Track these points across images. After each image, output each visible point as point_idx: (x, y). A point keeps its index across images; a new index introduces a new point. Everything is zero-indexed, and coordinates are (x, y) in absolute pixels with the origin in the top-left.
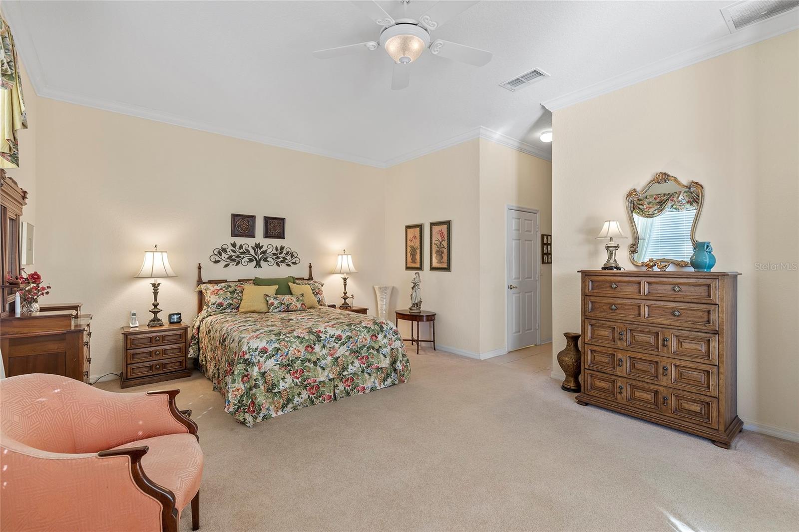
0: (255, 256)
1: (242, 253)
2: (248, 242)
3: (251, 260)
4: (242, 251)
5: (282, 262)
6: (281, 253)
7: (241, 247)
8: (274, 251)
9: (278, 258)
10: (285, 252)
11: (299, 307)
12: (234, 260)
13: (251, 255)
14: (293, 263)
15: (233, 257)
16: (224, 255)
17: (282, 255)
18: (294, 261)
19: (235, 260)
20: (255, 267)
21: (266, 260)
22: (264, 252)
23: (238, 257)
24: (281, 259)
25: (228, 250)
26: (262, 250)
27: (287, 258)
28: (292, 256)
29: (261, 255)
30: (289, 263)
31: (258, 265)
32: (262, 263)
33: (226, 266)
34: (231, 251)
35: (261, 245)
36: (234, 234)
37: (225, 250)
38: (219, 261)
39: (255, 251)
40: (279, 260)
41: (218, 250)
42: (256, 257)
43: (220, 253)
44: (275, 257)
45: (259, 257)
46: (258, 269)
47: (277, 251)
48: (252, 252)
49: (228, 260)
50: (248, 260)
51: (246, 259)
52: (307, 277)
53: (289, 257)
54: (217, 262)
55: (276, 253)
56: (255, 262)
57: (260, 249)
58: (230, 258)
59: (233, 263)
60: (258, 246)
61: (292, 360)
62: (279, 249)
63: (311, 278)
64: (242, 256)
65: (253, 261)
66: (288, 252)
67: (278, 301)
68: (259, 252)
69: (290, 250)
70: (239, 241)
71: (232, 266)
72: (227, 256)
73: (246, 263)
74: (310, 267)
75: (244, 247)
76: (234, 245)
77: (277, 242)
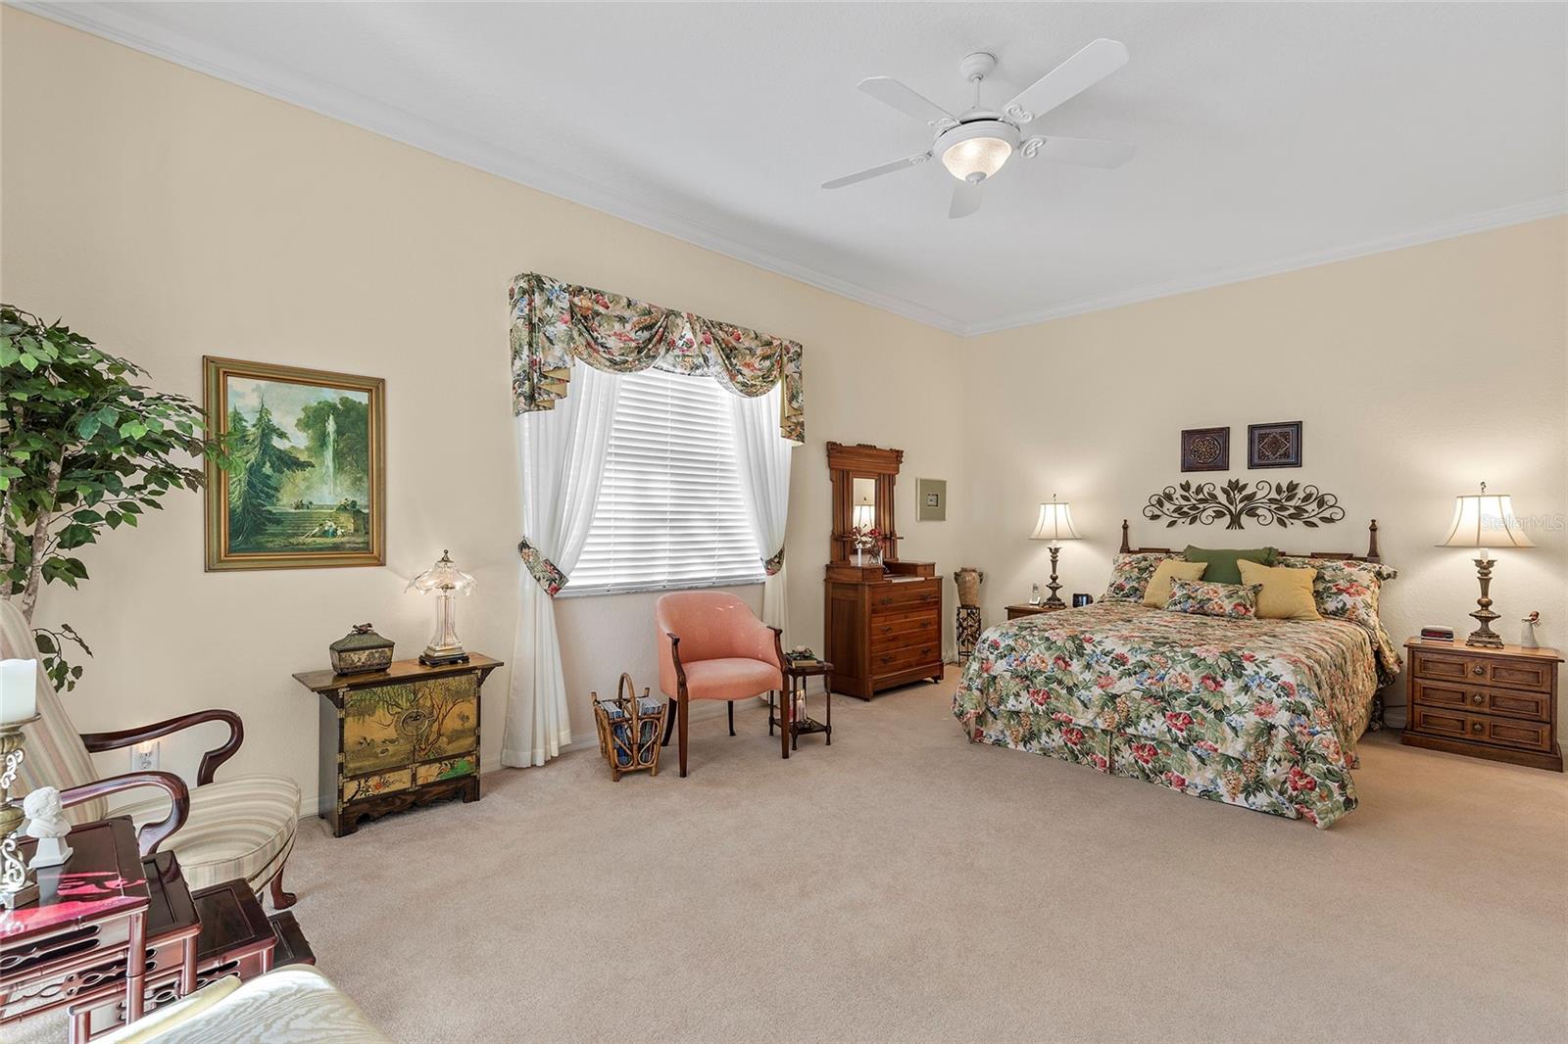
0: (1229, 506)
1: (1201, 501)
2: (1216, 480)
3: (1219, 515)
4: (1201, 496)
5: (1291, 516)
6: (1289, 499)
7: (1200, 489)
8: (1274, 495)
9: (1283, 508)
10: (1301, 494)
11: (1228, 607)
12: (1185, 514)
13: (1220, 503)
14: (1322, 519)
15: (1185, 509)
16: (1167, 505)
17: (1292, 503)
18: (1326, 514)
19: (1189, 514)
20: (1228, 528)
21: (1252, 513)
22: (1250, 498)
23: (1194, 507)
24: (1292, 511)
25: (1174, 496)
26: (1244, 493)
27: (1309, 508)
28: (1321, 503)
29: (1243, 504)
30: (1314, 520)
31: (1235, 522)
32: (1244, 519)
33: (1172, 524)
34: (1180, 498)
35: (1241, 485)
36: (1187, 467)
37: (1169, 497)
38: (1158, 517)
39: (1228, 495)
40: (1286, 513)
41: (1157, 498)
42: (1232, 508)
43: (1160, 503)
44: (1274, 506)
45: (1239, 507)
46: (1235, 532)
47: (1279, 494)
48: (1222, 498)
49: (1176, 515)
50: (1214, 514)
51: (1210, 512)
52: (1364, 552)
53: (1312, 507)
54: (1154, 517)
55: (1278, 498)
56: (1228, 517)
57: (1240, 492)
58: (1178, 510)
59: (1183, 520)
60: (1235, 486)
61: (1170, 693)
62: (1285, 489)
63: (1374, 555)
64: (1201, 506)
65: (1225, 515)
66: (1311, 495)
67: (1185, 592)
68: (1238, 497)
69: (1314, 491)
70: (1196, 478)
71: (1183, 525)
72: (1173, 508)
73: (1211, 519)
74: (1373, 529)
75: (1206, 490)
76: (1186, 487)
77: (1282, 476)
